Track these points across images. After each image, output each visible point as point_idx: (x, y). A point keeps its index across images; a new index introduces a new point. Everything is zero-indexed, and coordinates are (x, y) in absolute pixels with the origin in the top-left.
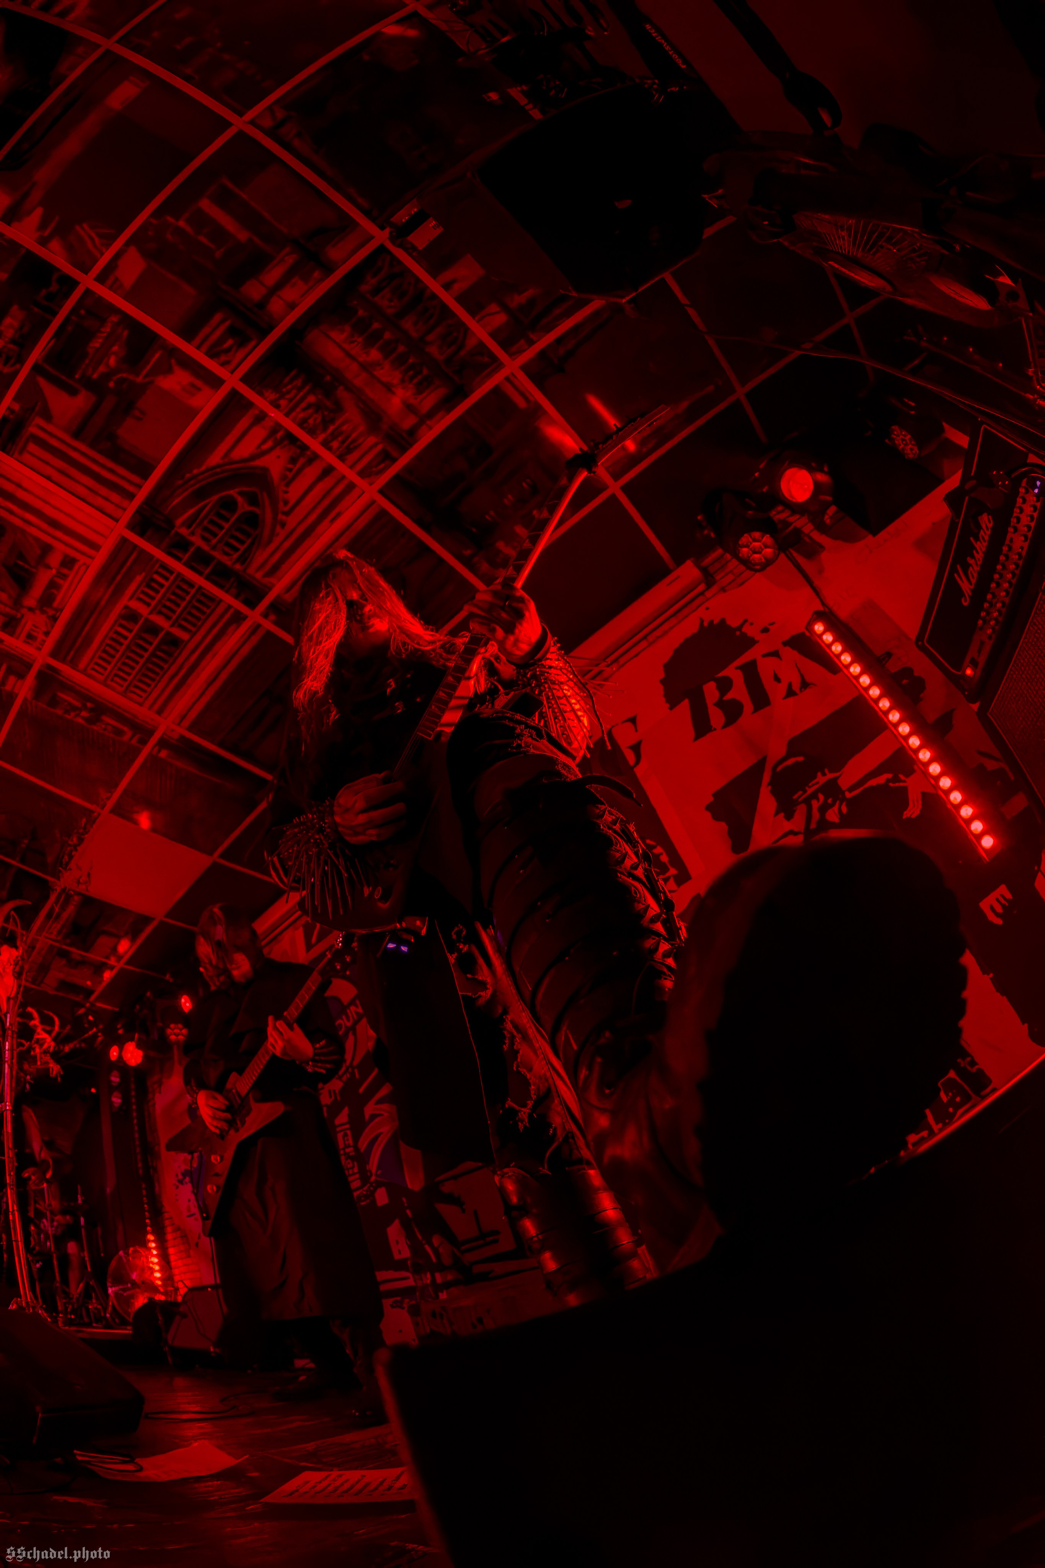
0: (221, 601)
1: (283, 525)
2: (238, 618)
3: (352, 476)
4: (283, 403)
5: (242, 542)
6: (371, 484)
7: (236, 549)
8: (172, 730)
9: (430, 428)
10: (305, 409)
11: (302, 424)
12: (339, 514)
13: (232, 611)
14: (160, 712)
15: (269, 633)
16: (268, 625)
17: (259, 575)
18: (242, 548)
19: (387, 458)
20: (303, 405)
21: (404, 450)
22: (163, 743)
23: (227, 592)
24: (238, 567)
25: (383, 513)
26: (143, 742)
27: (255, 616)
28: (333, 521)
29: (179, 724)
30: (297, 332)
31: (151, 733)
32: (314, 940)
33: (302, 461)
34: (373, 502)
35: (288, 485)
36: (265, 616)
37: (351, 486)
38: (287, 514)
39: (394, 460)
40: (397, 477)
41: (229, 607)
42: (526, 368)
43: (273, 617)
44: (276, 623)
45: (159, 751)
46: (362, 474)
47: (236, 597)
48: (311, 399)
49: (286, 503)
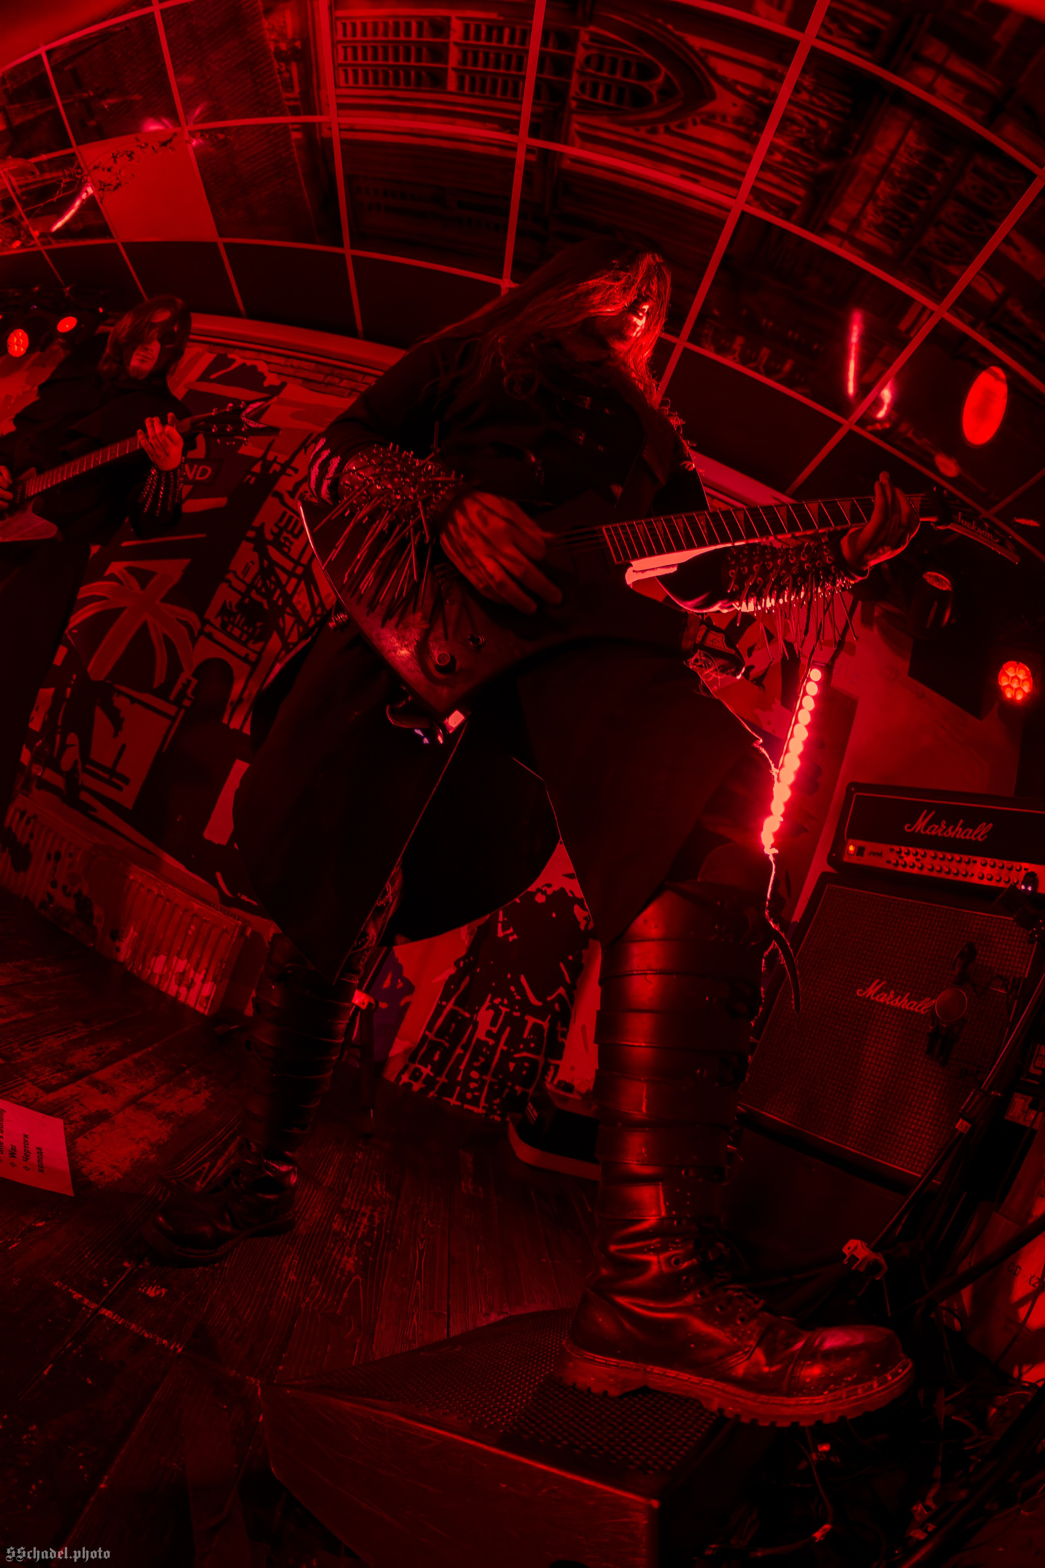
0: (521, 102)
1: (654, 131)
2: (512, 127)
3: (748, 182)
4: (805, 96)
5: (607, 97)
6: (747, 202)
7: (594, 94)
8: (330, 129)
9: (840, 246)
10: (807, 118)
11: (786, 120)
12: (696, 181)
13: (515, 117)
14: (340, 106)
15: (512, 162)
16: (520, 158)
17: (575, 127)
18: (599, 100)
19: (787, 211)
20: (812, 117)
21: (804, 225)
22: (308, 129)
23: (534, 104)
24: (574, 104)
25: (721, 223)
26: (295, 111)
27: (523, 140)
28: (683, 177)
29: (340, 130)
30: (900, 97)
31: (311, 111)
32: (213, 376)
33: (742, 129)
34: (728, 210)
35: (704, 122)
36: (530, 150)
37: (737, 184)
38: (668, 130)
39: (787, 219)
40: (769, 225)
41: (519, 114)
42: (942, 323)
43: (533, 158)
44: (527, 163)
45: (295, 130)
46: (755, 190)
47: (533, 115)
48: (823, 124)
49: (682, 126)
